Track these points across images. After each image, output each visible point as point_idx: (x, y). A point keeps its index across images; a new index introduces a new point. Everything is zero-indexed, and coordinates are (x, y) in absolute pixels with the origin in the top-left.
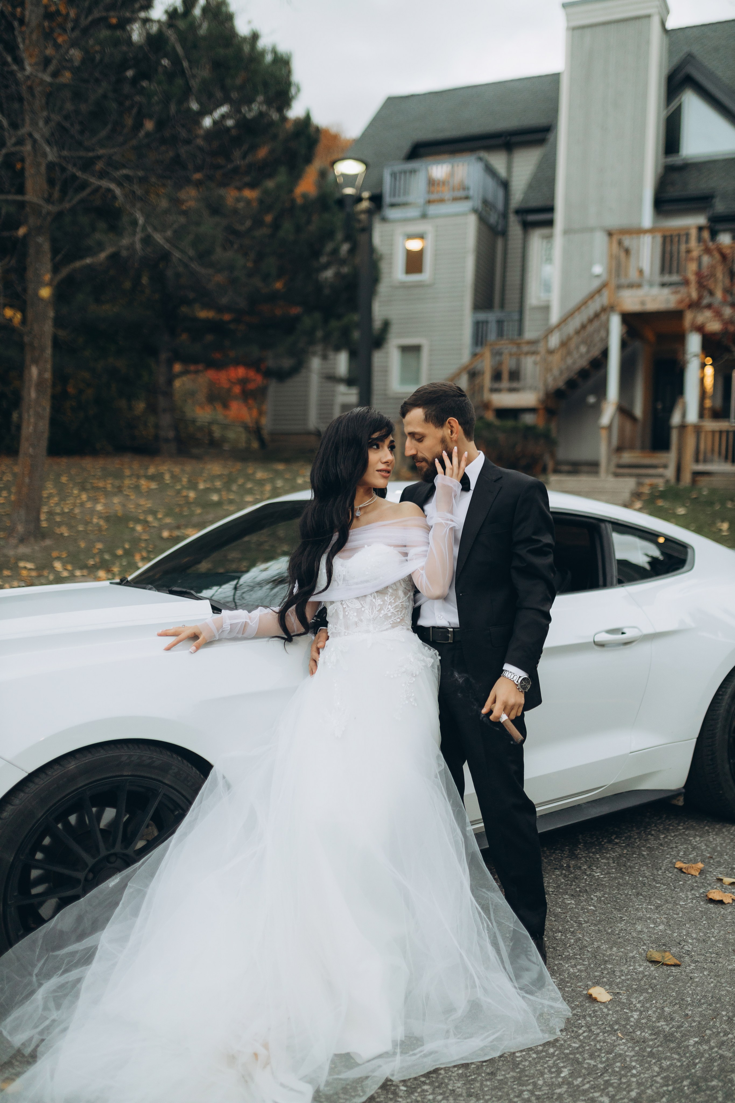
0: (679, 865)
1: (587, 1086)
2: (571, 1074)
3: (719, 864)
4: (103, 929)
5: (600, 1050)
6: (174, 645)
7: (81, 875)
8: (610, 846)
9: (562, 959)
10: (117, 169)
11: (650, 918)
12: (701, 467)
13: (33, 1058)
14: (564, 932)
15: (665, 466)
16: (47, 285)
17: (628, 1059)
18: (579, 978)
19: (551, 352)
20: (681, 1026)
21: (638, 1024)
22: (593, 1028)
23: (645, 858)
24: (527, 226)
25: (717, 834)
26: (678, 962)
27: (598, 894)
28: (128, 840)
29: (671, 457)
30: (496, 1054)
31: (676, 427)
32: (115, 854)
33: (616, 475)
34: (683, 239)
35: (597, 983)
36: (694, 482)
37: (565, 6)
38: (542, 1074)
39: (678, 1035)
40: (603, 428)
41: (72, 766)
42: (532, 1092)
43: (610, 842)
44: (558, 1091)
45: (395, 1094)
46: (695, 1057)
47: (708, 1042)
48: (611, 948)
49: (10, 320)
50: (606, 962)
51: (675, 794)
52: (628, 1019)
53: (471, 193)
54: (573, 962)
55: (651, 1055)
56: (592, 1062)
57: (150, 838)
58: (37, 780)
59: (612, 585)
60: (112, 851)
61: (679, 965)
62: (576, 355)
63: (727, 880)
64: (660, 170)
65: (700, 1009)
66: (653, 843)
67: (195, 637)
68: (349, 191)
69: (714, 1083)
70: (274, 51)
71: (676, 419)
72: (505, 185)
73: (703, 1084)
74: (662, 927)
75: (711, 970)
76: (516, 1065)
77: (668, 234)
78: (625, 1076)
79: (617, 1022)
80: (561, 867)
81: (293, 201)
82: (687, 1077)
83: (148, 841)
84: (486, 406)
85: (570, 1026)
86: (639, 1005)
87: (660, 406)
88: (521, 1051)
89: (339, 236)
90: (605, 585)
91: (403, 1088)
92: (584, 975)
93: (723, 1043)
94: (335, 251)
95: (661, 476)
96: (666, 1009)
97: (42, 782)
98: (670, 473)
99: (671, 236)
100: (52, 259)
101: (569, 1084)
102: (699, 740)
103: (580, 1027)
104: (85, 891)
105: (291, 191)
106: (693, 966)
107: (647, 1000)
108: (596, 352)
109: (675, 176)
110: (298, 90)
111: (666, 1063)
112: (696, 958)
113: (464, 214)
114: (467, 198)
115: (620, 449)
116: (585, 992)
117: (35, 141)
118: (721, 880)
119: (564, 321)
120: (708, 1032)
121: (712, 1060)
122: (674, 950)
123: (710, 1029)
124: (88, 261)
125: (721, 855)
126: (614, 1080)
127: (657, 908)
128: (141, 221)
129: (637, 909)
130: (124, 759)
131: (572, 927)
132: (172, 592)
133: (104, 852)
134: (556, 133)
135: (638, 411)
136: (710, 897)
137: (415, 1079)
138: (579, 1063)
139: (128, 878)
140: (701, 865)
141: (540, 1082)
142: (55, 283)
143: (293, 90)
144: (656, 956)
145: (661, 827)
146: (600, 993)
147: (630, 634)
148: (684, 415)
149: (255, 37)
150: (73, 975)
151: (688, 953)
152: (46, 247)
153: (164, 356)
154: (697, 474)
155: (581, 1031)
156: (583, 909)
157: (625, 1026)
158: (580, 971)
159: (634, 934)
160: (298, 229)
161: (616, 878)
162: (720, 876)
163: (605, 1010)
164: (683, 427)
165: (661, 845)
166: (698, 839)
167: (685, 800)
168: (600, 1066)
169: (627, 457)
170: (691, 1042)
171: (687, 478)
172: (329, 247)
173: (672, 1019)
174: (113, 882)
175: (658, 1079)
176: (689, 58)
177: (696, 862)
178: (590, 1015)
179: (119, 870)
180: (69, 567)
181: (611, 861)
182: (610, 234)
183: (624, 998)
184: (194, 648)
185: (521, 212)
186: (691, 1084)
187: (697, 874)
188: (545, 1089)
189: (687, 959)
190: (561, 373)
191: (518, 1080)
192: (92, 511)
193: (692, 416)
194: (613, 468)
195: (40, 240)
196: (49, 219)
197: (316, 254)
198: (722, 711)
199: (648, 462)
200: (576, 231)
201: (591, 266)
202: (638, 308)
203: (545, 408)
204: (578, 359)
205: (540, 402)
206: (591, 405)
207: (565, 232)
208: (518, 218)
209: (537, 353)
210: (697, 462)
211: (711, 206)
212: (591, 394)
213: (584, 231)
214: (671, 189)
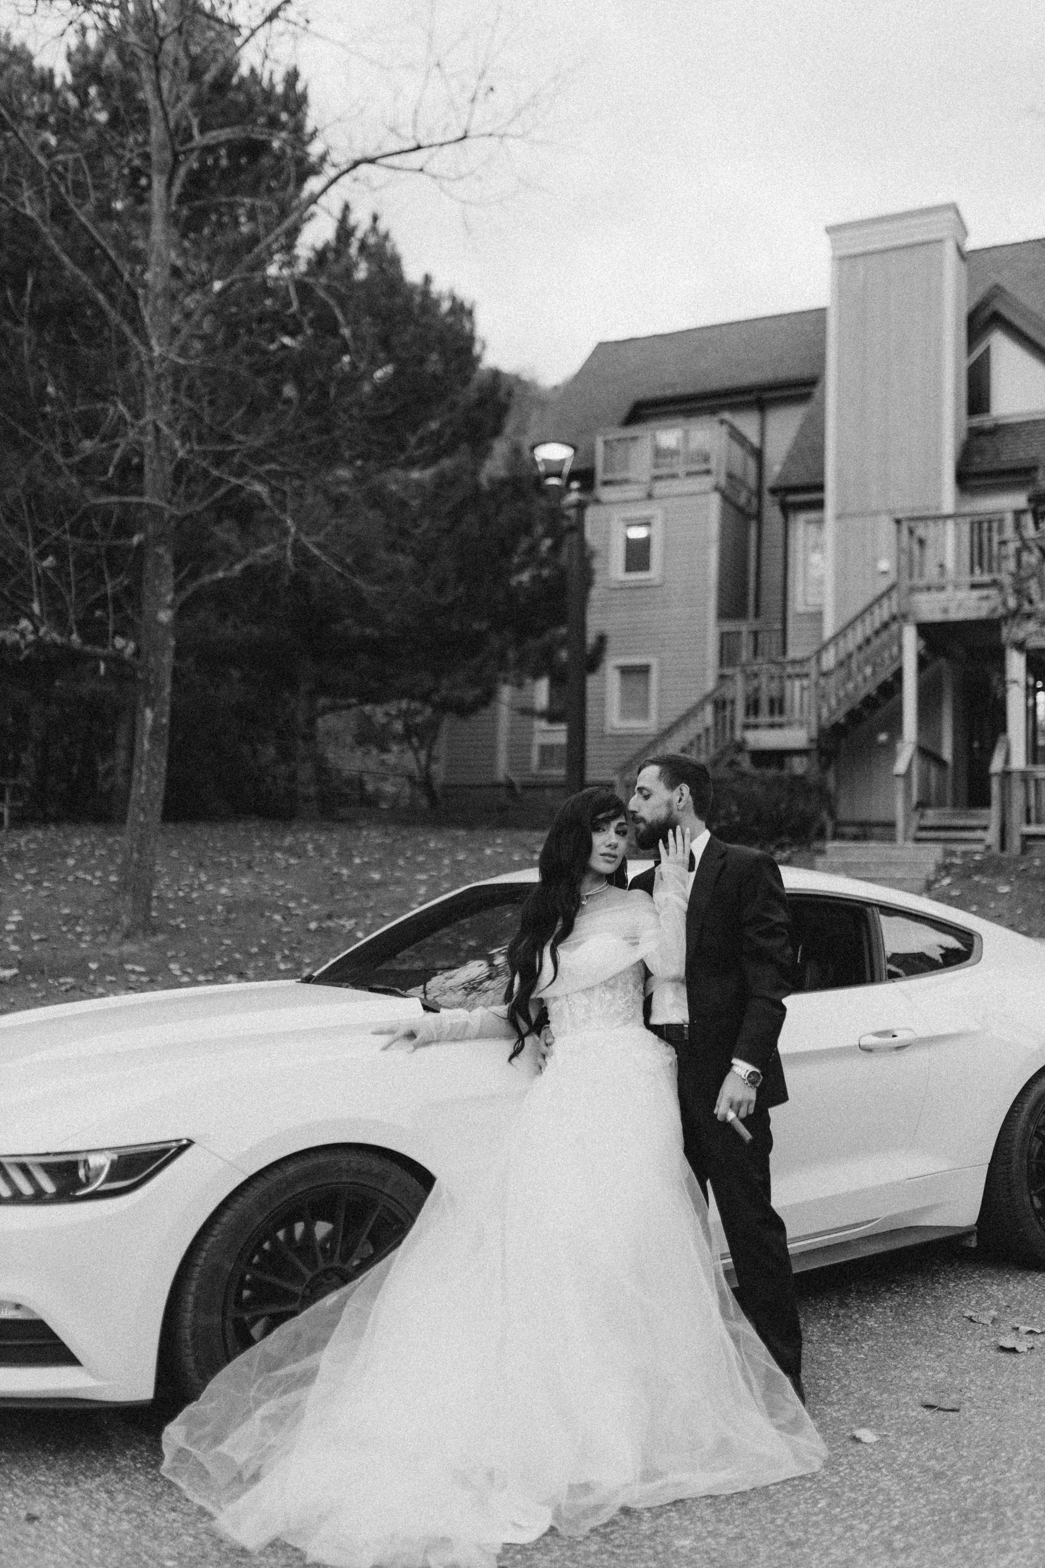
0: (969, 1313)
1: (846, 1515)
2: (829, 1505)
3: (1017, 1313)
4: (322, 1349)
5: (862, 1485)
6: (392, 1043)
7: (298, 1289)
8: (888, 1296)
9: (826, 1404)
10: (262, 463)
11: (929, 1366)
12: (1033, 829)
13: (256, 1478)
14: (828, 1379)
15: (985, 828)
16: (170, 607)
17: (892, 1493)
18: (841, 1422)
19: (825, 674)
20: (954, 1465)
21: (906, 1464)
22: (857, 1467)
23: (929, 1307)
24: (788, 510)
25: (1019, 1282)
26: (957, 1407)
27: (870, 1343)
28: (346, 1257)
29: (993, 814)
30: (747, 1487)
31: (996, 774)
32: (331, 1269)
33: (918, 840)
34: (995, 525)
35: (863, 1426)
36: (1025, 849)
37: (830, 230)
38: (797, 1504)
39: (949, 1473)
40: (898, 776)
41: (291, 1169)
42: (786, 1520)
43: (889, 1290)
44: (814, 1518)
45: (639, 1519)
46: (967, 1492)
47: (983, 1478)
48: (881, 1394)
49: (122, 650)
50: (874, 1407)
51: (966, 1233)
52: (895, 1459)
53: (713, 465)
54: (837, 1407)
55: (919, 1489)
56: (853, 1495)
57: (365, 1256)
58: (256, 1184)
59: (881, 981)
60: (330, 1265)
61: (957, 1411)
62: (860, 678)
63: (1024, 1328)
64: (964, 435)
65: (977, 1451)
66: (940, 1291)
67: (411, 1035)
68: (553, 481)
69: (984, 1515)
70: (454, 299)
71: (997, 765)
72: (758, 454)
73: (972, 1516)
74: (942, 1375)
75: (994, 1415)
76: (769, 1497)
77: (976, 519)
78: (888, 1507)
79: (882, 1461)
80: (828, 1317)
81: (477, 487)
82: (955, 1509)
83: (362, 1259)
84: (740, 747)
85: (828, 1464)
86: (908, 1447)
87: (976, 745)
88: (775, 1484)
89: (539, 529)
90: (873, 981)
91: (648, 1515)
92: (847, 1419)
93: (998, 1481)
94: (533, 549)
95: (981, 840)
96: (939, 1451)
97: (261, 1186)
98: (992, 836)
99: (980, 523)
100: (176, 574)
101: (826, 1513)
102: (991, 1165)
103: (841, 1464)
104: (304, 1306)
105: (475, 473)
106: (973, 1411)
107: (918, 1442)
108: (885, 674)
109: (984, 441)
110: (484, 347)
111: (932, 1497)
112: (979, 1404)
113: (705, 493)
114: (708, 472)
115: (922, 805)
116: (849, 1434)
117: (157, 430)
118: (1017, 1329)
119: (841, 633)
120: (984, 1471)
121: (984, 1496)
122: (954, 1396)
123: (986, 1468)
124: (221, 574)
125: (1021, 1303)
126: (875, 1511)
127: (938, 1356)
128: (293, 530)
129: (915, 1358)
130: (343, 1164)
131: (838, 1373)
132: (372, 990)
133: (322, 1265)
134: (824, 386)
135: (947, 754)
136: (1001, 1344)
137: (661, 1506)
138: (837, 1495)
139: (347, 1296)
140: (993, 1313)
141: (795, 1511)
142: (178, 604)
143: (477, 349)
144: (931, 1401)
145: (952, 1276)
146: (867, 1435)
147: (903, 1036)
148: (1007, 761)
149: (427, 279)
150: (291, 1397)
151: (970, 1399)
152: (168, 559)
153: (304, 687)
154: (1027, 837)
155: (841, 1469)
156: (851, 1357)
157: (891, 1465)
158: (845, 1415)
159: (910, 1382)
160: (485, 521)
161: (892, 1327)
162: (1017, 1325)
163: (870, 1451)
164: (1006, 774)
165: (950, 1293)
166: (995, 1287)
167: (978, 1239)
168: (861, 1498)
169: (932, 816)
170: (964, 1479)
171: (1015, 843)
172: (524, 544)
173: (944, 1459)
174: (331, 1299)
175: (924, 1510)
176: (997, 291)
177: (989, 1309)
178: (852, 1455)
179: (337, 1287)
180: (190, 970)
181: (888, 1310)
182: (898, 522)
183: (891, 1440)
184: (412, 1048)
185: (780, 491)
186: (960, 1515)
187: (989, 1322)
188: (801, 1517)
189: (968, 1404)
190: (839, 701)
191: (772, 1509)
192: (216, 896)
193: (1019, 761)
194: (912, 831)
195: (161, 550)
196: (173, 524)
197: (507, 552)
198: (1018, 1132)
199: (961, 822)
200: (853, 515)
201: (876, 560)
202: (937, 617)
203: (819, 747)
204: (861, 684)
205: (811, 741)
206: (883, 745)
207: (839, 517)
208: (776, 499)
209: (807, 675)
210: (1028, 822)
211: (1034, 481)
212: (882, 730)
213: (863, 514)
214: (977, 459)
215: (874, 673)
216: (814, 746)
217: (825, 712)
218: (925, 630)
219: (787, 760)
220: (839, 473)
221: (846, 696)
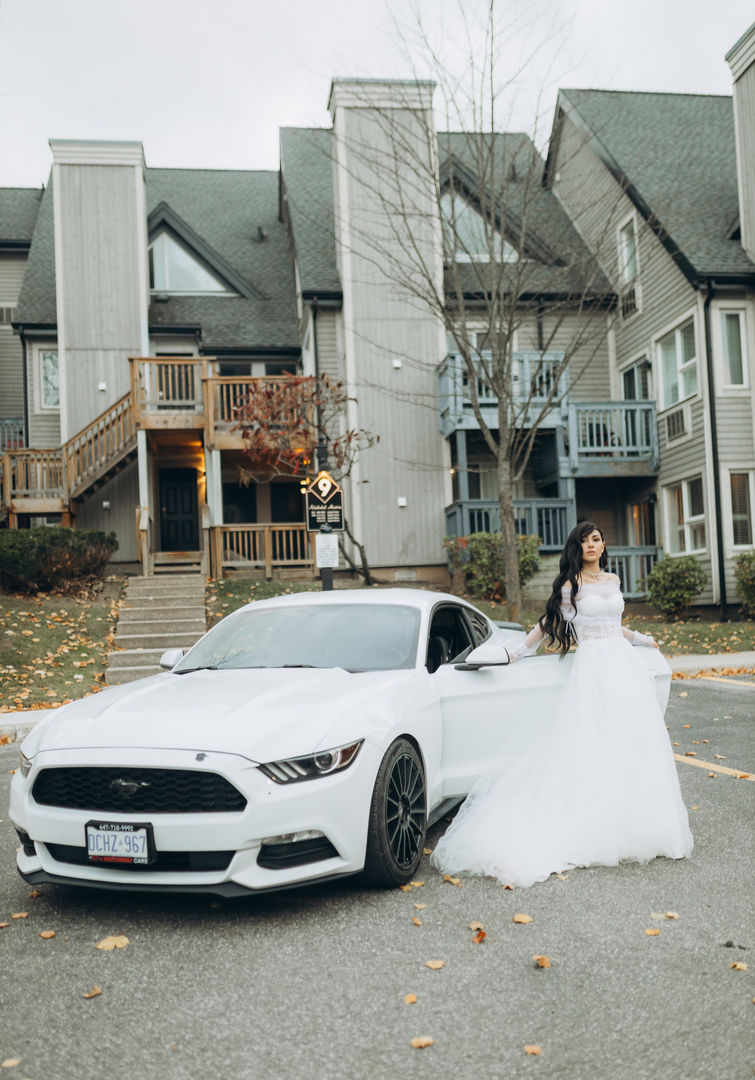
12: (229, 564)
15: (199, 564)
24: (26, 340)
29: (204, 555)
31: (205, 529)
33: (156, 573)
36: (225, 576)
37: (51, 142)
40: (143, 531)
62: (98, 463)
64: (150, 301)
71: (206, 524)
84: (10, 511)
87: (164, 509)
98: (204, 569)
109: (162, 307)
119: (84, 431)
148: (211, 519)
154: (226, 569)
164: (212, 529)
171: (219, 572)
176: (163, 206)
182: (131, 360)
185: (18, 325)
193: (218, 521)
194: (152, 567)
199: (182, 561)
200: (76, 349)
201: (96, 382)
202: (160, 426)
203: (69, 512)
204: (98, 467)
205: (65, 506)
206: (106, 509)
207: (68, 349)
208: (17, 331)
209: (59, 460)
210: (226, 559)
211: (200, 338)
212: (107, 500)
213: (87, 350)
214: (160, 319)
215: (107, 461)
216: (66, 510)
217: (73, 488)
218: (152, 434)
219: (32, 519)
220: (67, 318)
221: (88, 475)
